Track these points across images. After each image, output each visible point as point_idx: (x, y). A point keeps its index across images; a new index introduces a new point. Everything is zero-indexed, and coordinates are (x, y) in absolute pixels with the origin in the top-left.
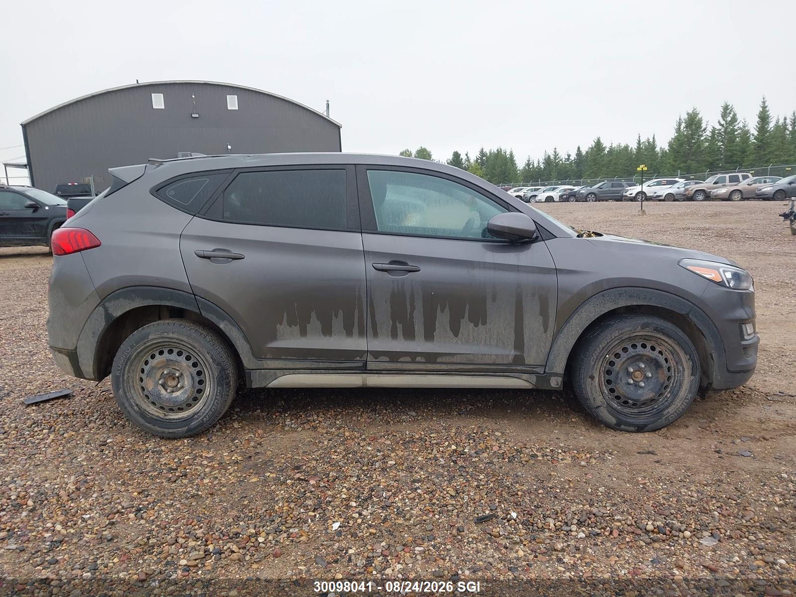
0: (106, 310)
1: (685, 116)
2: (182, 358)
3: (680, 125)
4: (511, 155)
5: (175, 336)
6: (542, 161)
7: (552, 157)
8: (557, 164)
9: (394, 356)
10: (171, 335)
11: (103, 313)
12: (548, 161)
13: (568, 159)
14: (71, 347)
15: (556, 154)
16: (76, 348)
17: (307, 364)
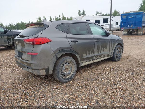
0: (56, 56)
1: (38, 18)
2: (69, 64)
3: (37, 19)
4: (2, 24)
5: (69, 59)
6: (9, 25)
7: (11, 24)
8: (13, 26)
9: (97, 56)
10: (68, 59)
11: (56, 57)
12: (10, 25)
13: (15, 25)
14: (47, 67)
15: (12, 24)
16: (48, 67)
17: (87, 60)
